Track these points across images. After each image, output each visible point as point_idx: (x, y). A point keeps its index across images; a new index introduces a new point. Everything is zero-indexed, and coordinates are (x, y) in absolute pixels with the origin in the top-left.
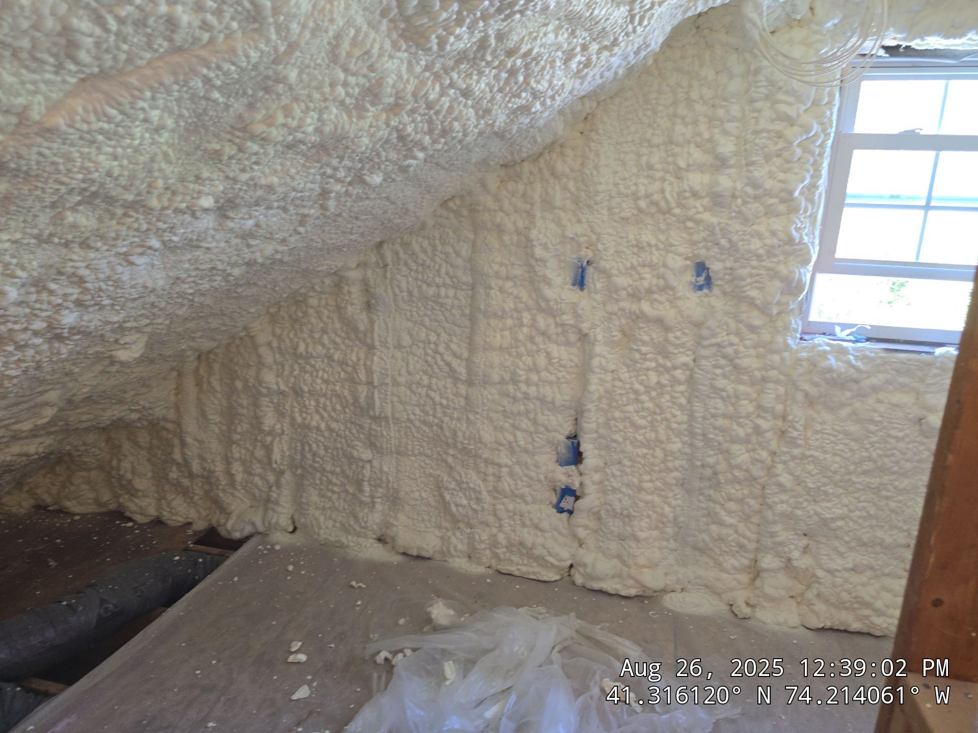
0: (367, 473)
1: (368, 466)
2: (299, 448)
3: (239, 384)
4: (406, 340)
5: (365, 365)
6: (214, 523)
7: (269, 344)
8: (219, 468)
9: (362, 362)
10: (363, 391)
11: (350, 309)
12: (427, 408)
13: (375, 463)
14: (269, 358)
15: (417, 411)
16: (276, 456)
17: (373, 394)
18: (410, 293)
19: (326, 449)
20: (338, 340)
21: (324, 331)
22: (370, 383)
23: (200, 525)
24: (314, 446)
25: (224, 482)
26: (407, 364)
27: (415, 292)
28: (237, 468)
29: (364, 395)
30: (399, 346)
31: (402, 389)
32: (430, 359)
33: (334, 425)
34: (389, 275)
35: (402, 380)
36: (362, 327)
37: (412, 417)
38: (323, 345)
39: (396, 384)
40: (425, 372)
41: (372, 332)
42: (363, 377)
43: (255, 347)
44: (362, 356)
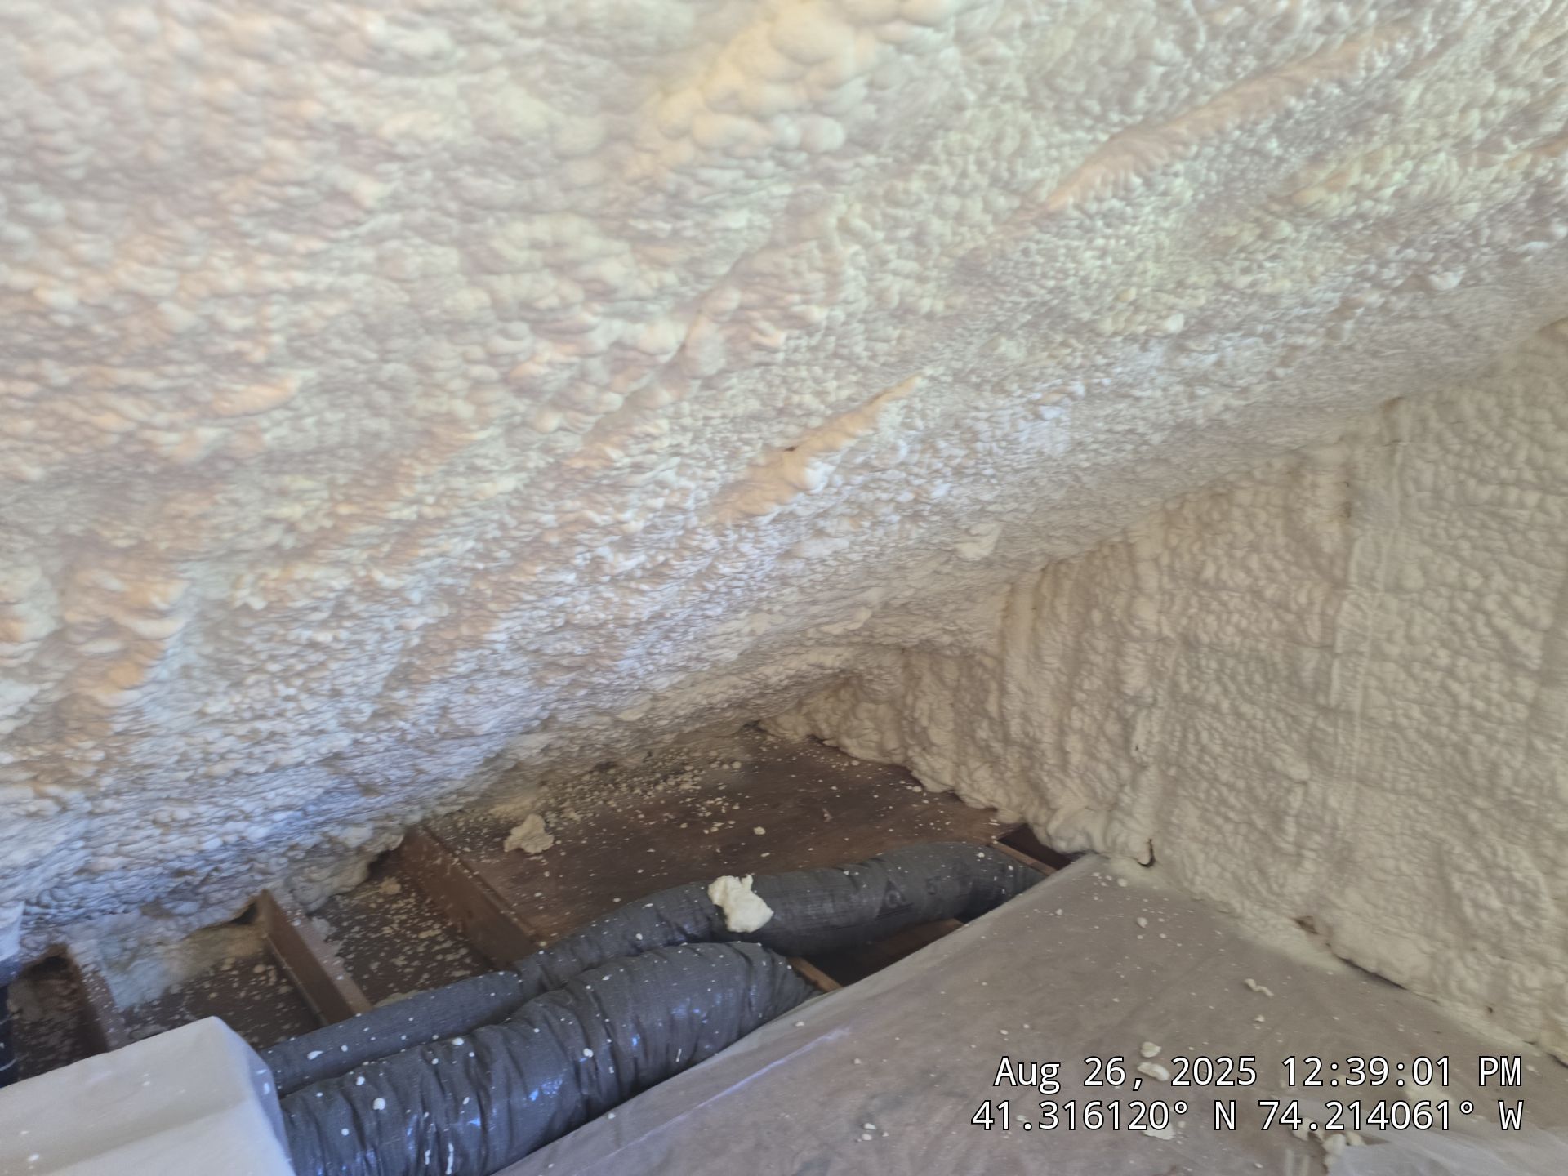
0: (1296, 801)
1: (1299, 790)
3: (1097, 616)
4: (1414, 579)
5: (1323, 614)
6: (1030, 818)
8: (1048, 738)
9: (1317, 609)
10: (1310, 660)
11: (1310, 514)
12: (1439, 711)
13: (1314, 788)
14: (1151, 579)
15: (1416, 712)
16: (1139, 738)
17: (1330, 666)
18: (1438, 494)
19: (1225, 744)
20: (1277, 565)
22: (1327, 647)
23: (1009, 816)
24: (1205, 736)
25: (1052, 759)
27: (1451, 492)
28: (1074, 744)
29: (1311, 665)
30: (1397, 588)
31: (1391, 667)
32: (1459, 619)
34: (1398, 458)
35: (1394, 650)
36: (1327, 547)
37: (1404, 722)
38: (1248, 571)
39: (1379, 655)
40: (1444, 644)
41: (1347, 558)
43: (1133, 561)
44: (1318, 595)
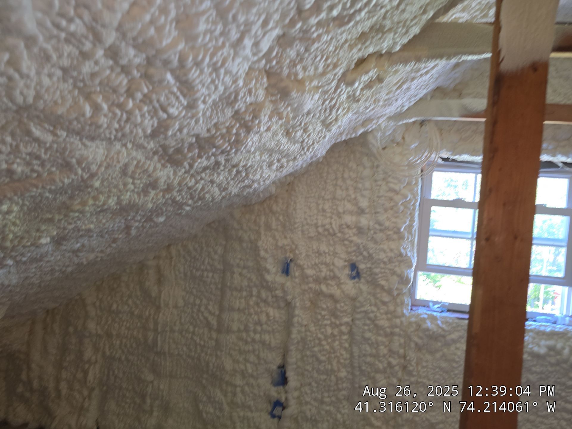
0: (149, 390)
2: (106, 372)
3: (71, 329)
5: (154, 318)
6: (43, 424)
7: (94, 304)
8: (51, 385)
9: (152, 316)
10: (151, 336)
11: (147, 284)
13: (155, 383)
14: (92, 312)
16: (90, 377)
17: (157, 337)
18: (185, 275)
20: (138, 302)
21: (130, 296)
22: (155, 330)
23: (34, 425)
25: (53, 395)
26: (181, 318)
27: (189, 273)
28: (63, 386)
29: (151, 338)
30: (176, 307)
31: (176, 334)
32: (195, 315)
33: (131, 357)
34: (173, 263)
35: (177, 328)
36: (153, 295)
37: (181, 353)
38: (129, 306)
39: (172, 331)
40: (191, 324)
41: (160, 298)
42: (151, 326)
43: (85, 306)
44: (152, 312)
